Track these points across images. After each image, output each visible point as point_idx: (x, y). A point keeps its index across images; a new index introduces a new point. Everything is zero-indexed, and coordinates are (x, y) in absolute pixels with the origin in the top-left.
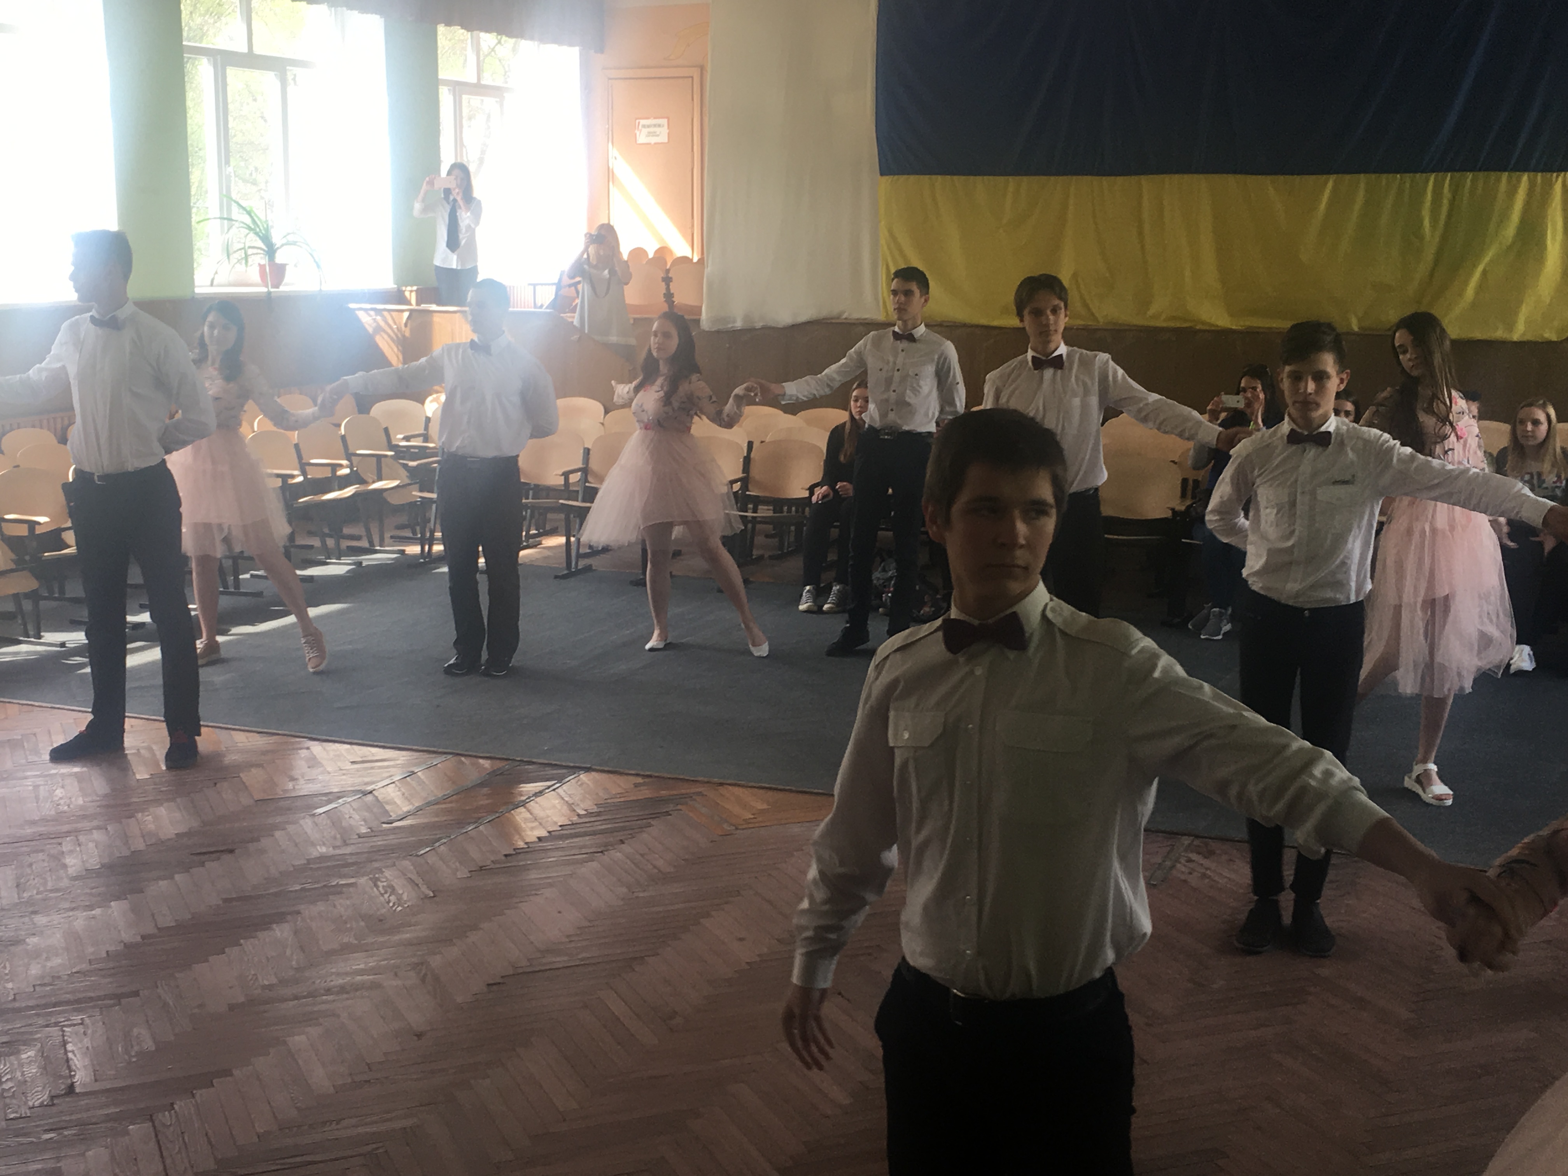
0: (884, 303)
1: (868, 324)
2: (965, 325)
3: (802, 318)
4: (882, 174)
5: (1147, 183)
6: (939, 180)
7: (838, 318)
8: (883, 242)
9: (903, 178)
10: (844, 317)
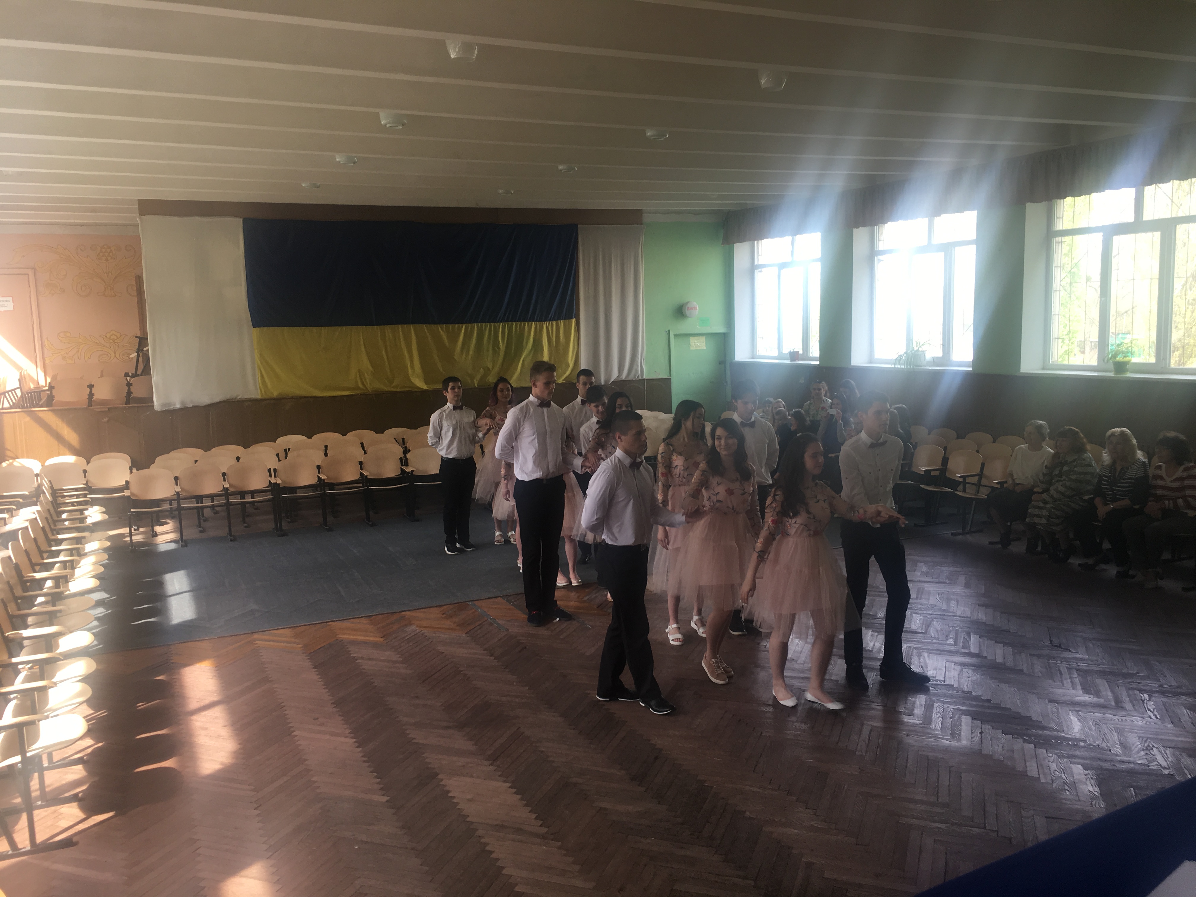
0: (261, 390)
1: (252, 400)
2: (305, 397)
3: (216, 400)
4: (254, 326)
5: (388, 330)
6: (286, 328)
7: (235, 399)
8: (257, 360)
9: (265, 329)
10: (239, 397)
